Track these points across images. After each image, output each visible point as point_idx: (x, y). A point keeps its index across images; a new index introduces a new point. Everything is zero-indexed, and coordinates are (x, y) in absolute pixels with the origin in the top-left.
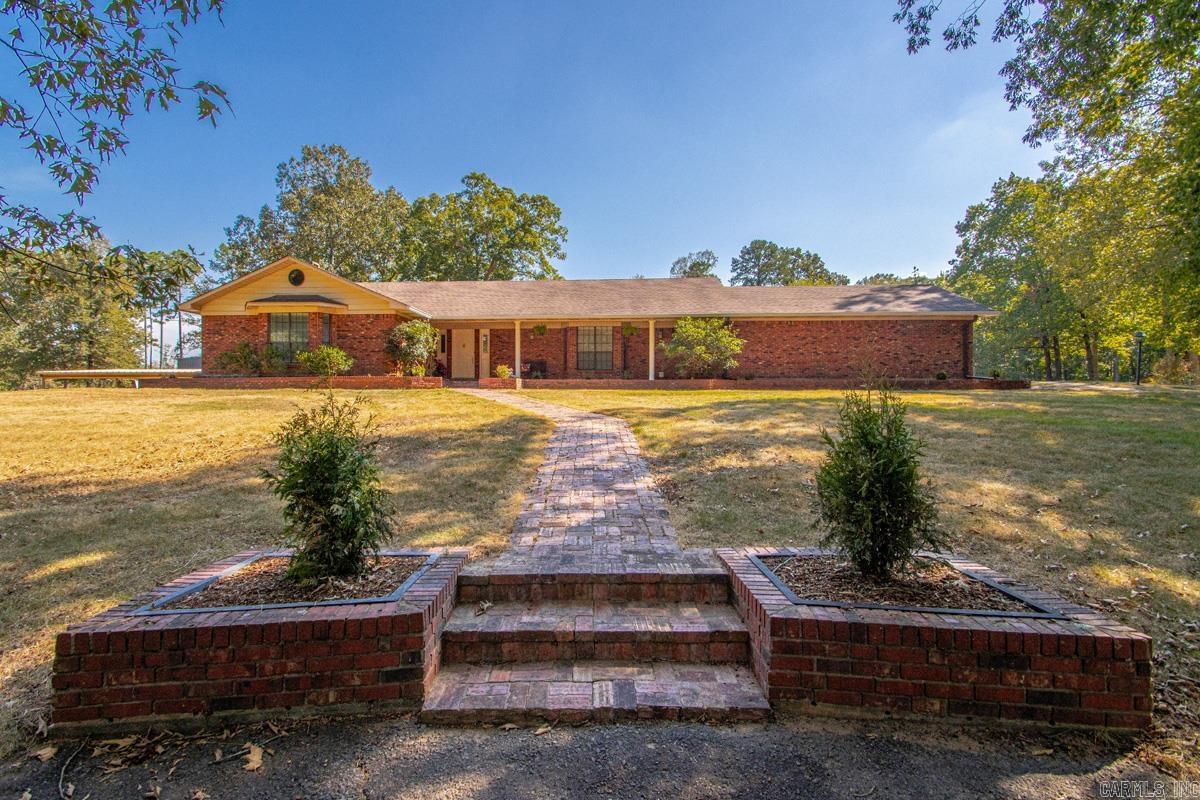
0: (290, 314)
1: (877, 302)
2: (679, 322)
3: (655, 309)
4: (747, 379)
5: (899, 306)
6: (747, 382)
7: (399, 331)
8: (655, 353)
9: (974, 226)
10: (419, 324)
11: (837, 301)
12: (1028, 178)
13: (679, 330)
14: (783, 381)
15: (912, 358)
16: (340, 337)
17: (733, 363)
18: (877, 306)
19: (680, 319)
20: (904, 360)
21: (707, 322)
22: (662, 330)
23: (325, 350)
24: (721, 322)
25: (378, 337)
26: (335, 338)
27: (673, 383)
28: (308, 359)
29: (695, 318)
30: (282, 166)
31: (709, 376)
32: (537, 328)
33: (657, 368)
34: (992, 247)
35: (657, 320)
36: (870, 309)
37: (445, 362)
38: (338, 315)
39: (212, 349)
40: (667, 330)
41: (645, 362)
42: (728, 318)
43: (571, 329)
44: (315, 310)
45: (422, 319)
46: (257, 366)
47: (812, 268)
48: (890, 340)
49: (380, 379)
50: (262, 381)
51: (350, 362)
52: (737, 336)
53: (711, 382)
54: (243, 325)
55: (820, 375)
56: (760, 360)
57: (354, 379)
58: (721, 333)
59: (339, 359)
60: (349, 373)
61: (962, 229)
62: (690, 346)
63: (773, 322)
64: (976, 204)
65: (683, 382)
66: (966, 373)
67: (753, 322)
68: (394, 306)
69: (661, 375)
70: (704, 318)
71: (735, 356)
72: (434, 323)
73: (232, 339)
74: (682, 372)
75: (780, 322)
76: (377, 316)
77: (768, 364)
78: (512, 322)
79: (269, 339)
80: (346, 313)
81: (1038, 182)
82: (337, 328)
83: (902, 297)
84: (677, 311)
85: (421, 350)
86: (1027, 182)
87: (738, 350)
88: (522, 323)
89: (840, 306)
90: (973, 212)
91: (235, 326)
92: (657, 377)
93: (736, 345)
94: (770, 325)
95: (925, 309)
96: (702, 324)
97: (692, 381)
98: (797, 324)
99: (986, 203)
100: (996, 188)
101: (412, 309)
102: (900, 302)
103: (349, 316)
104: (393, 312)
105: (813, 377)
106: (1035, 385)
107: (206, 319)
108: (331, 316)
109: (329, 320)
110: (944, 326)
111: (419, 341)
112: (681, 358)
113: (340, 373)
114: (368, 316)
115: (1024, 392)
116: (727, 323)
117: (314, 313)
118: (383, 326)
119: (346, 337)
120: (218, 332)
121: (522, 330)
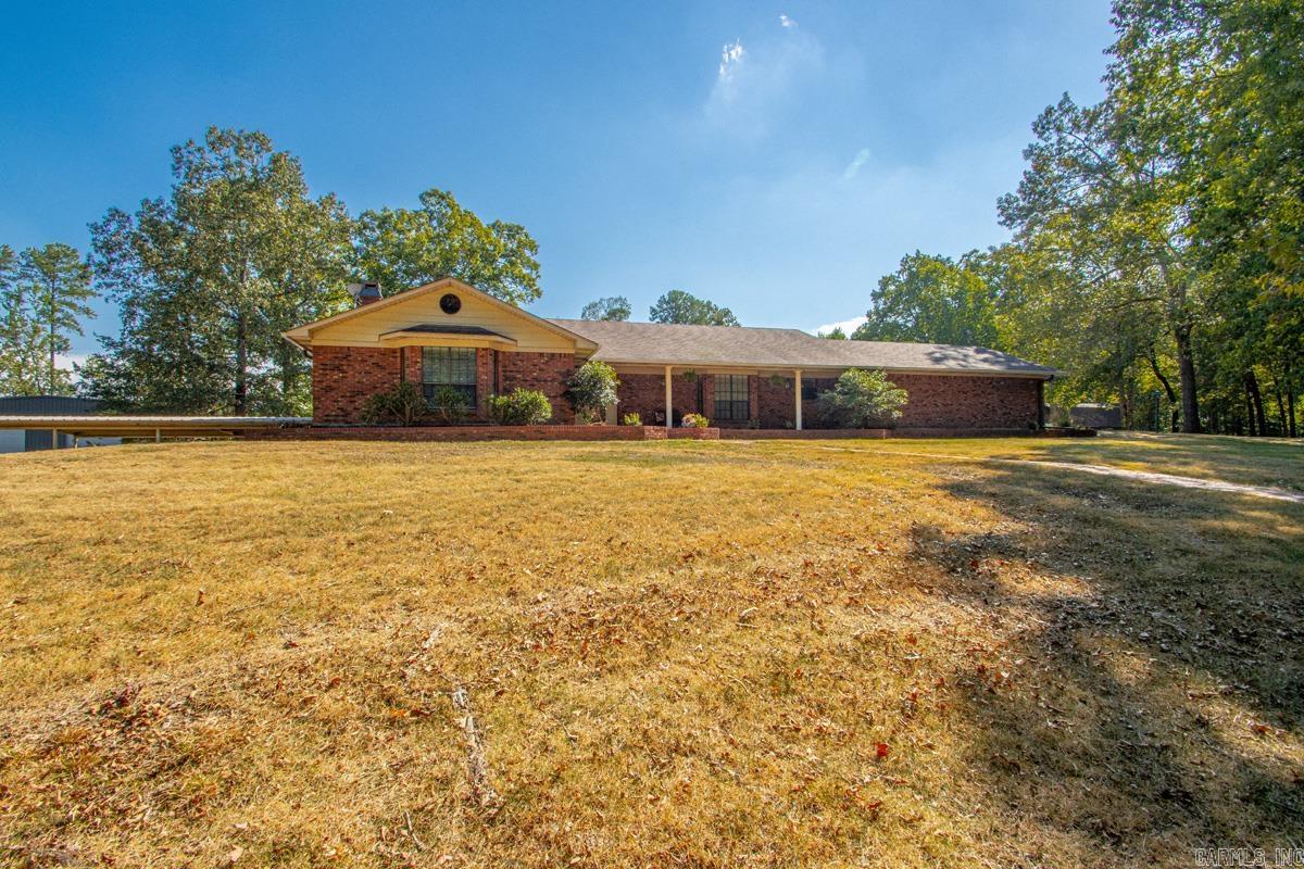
0: (450, 348)
3: (802, 359)
13: (843, 380)
15: (1004, 410)
16: (506, 379)
20: (999, 412)
23: (524, 394)
25: (554, 380)
26: (501, 379)
30: (176, 150)
32: (686, 374)
35: (805, 370)
38: (504, 353)
40: (821, 381)
41: (776, 412)
43: (710, 376)
44: (486, 345)
51: (551, 409)
54: (374, 360)
61: (875, 296)
63: (902, 376)
64: (887, 275)
65: (850, 432)
66: (1042, 423)
75: (908, 376)
76: (553, 355)
78: (662, 366)
79: (422, 380)
80: (514, 350)
82: (504, 367)
84: (825, 362)
88: (673, 369)
90: (885, 282)
92: (806, 427)
96: (867, 375)
99: (896, 275)
100: (904, 262)
103: (518, 354)
104: (574, 351)
107: (319, 350)
108: (498, 351)
109: (495, 357)
110: (1024, 384)
114: (541, 355)
117: (483, 349)
118: (560, 367)
119: (515, 378)
120: (338, 368)
121: (673, 377)
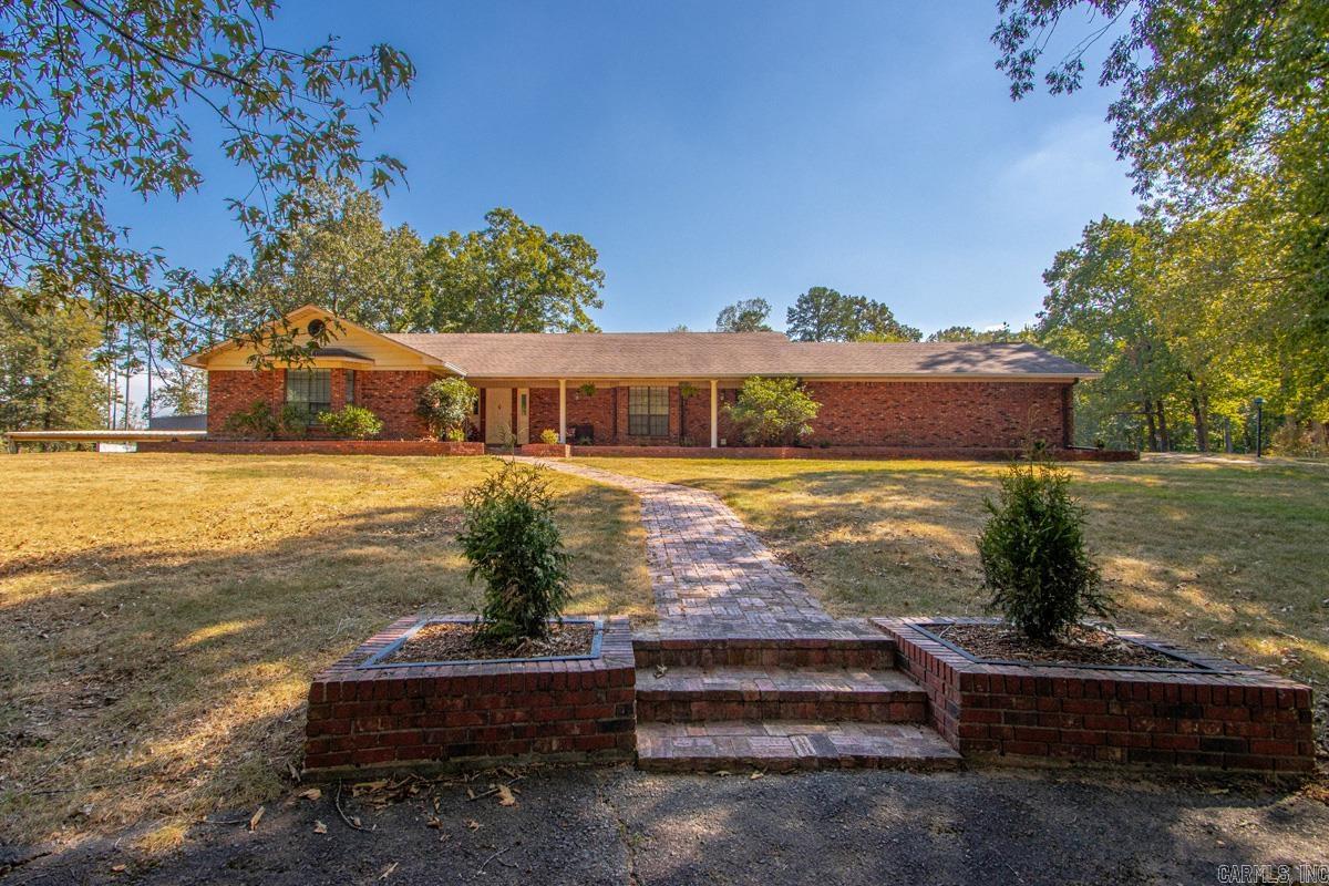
0: (310, 369)
1: (965, 361)
2: (747, 382)
3: (718, 367)
4: (822, 447)
5: (990, 366)
6: (821, 450)
7: (433, 389)
8: (718, 418)
9: (1063, 275)
10: (456, 383)
11: (921, 360)
12: (1123, 221)
13: (746, 391)
14: (862, 449)
15: (1006, 425)
16: (365, 396)
17: (807, 430)
18: (966, 366)
19: (747, 378)
20: (998, 427)
21: (777, 383)
22: (724, 391)
23: (351, 411)
24: (795, 382)
25: (408, 396)
26: (360, 397)
27: (740, 451)
28: (333, 421)
29: (764, 378)
31: (780, 445)
32: (585, 387)
33: (719, 434)
34: (1084, 298)
35: (720, 380)
36: (958, 370)
37: (477, 425)
38: (363, 372)
39: (219, 408)
40: (732, 391)
41: (706, 427)
42: (800, 378)
43: (622, 389)
44: (339, 366)
45: (457, 376)
46: (273, 428)
47: (878, 319)
48: (981, 404)
49: (413, 443)
50: (278, 445)
51: (379, 425)
52: (811, 399)
53: (784, 450)
54: (254, 382)
55: (904, 444)
56: (836, 426)
57: (384, 444)
58: (792, 396)
59: (368, 421)
60: (376, 438)
61: (1050, 277)
62: (760, 409)
63: (850, 384)
64: (1066, 249)
65: (752, 450)
66: (1066, 442)
67: (828, 383)
68: (426, 362)
69: (724, 442)
70: (773, 378)
71: (810, 422)
72: (470, 380)
73: (242, 398)
74: (750, 440)
75: (858, 383)
76: (408, 372)
77: (845, 430)
78: (556, 380)
79: (285, 398)
80: (372, 369)
81: (1135, 225)
82: (363, 386)
83: (992, 357)
84: (744, 371)
85: (457, 412)
86: (1122, 224)
87: (813, 415)
88: (567, 382)
89: (926, 366)
90: (1062, 259)
91: (246, 383)
92: (719, 445)
93: (811, 409)
94: (847, 386)
95: (1021, 370)
96: (772, 385)
97: (762, 449)
98: (877, 385)
99: (1077, 249)
100: (1088, 231)
101: (448, 365)
102: (991, 362)
103: (376, 372)
104: (426, 369)
105: (895, 446)
106: (1146, 456)
107: (212, 375)
108: (355, 372)
109: (353, 376)
110: (1040, 390)
111: (455, 401)
112: (749, 423)
113: (368, 437)
114: (397, 373)
115: (1134, 464)
116: (799, 384)
117: (337, 369)
118: (414, 384)
119: (372, 396)
120: (226, 390)
121: (567, 390)
